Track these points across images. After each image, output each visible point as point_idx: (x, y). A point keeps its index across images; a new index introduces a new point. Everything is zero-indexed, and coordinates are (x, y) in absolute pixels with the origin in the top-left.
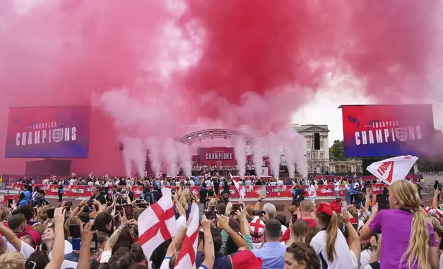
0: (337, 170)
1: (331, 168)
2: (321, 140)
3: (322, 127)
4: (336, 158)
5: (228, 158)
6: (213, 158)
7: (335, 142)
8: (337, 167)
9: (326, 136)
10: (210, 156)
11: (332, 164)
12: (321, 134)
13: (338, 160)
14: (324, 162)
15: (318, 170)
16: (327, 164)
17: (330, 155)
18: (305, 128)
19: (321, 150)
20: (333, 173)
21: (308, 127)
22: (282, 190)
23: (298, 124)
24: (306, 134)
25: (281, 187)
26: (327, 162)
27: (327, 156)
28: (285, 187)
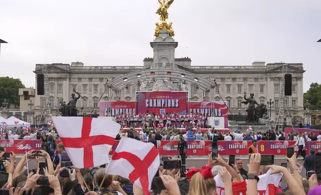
0: (313, 122)
1: (306, 119)
2: (293, 82)
3: (296, 66)
4: (312, 106)
5: (173, 105)
6: (155, 105)
7: (312, 85)
8: (314, 117)
9: (300, 78)
10: (151, 103)
11: (307, 114)
12: (293, 75)
13: (316, 108)
14: (298, 111)
15: (289, 121)
16: (301, 114)
17: (305, 102)
18: (272, 67)
19: (293, 95)
20: (308, 126)
21: (276, 66)
22: (242, 147)
23: (264, 63)
24: (274, 75)
25: (241, 142)
26: (301, 111)
27: (300, 103)
28: (245, 142)
